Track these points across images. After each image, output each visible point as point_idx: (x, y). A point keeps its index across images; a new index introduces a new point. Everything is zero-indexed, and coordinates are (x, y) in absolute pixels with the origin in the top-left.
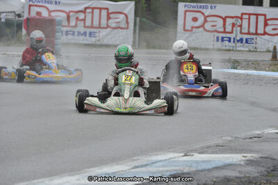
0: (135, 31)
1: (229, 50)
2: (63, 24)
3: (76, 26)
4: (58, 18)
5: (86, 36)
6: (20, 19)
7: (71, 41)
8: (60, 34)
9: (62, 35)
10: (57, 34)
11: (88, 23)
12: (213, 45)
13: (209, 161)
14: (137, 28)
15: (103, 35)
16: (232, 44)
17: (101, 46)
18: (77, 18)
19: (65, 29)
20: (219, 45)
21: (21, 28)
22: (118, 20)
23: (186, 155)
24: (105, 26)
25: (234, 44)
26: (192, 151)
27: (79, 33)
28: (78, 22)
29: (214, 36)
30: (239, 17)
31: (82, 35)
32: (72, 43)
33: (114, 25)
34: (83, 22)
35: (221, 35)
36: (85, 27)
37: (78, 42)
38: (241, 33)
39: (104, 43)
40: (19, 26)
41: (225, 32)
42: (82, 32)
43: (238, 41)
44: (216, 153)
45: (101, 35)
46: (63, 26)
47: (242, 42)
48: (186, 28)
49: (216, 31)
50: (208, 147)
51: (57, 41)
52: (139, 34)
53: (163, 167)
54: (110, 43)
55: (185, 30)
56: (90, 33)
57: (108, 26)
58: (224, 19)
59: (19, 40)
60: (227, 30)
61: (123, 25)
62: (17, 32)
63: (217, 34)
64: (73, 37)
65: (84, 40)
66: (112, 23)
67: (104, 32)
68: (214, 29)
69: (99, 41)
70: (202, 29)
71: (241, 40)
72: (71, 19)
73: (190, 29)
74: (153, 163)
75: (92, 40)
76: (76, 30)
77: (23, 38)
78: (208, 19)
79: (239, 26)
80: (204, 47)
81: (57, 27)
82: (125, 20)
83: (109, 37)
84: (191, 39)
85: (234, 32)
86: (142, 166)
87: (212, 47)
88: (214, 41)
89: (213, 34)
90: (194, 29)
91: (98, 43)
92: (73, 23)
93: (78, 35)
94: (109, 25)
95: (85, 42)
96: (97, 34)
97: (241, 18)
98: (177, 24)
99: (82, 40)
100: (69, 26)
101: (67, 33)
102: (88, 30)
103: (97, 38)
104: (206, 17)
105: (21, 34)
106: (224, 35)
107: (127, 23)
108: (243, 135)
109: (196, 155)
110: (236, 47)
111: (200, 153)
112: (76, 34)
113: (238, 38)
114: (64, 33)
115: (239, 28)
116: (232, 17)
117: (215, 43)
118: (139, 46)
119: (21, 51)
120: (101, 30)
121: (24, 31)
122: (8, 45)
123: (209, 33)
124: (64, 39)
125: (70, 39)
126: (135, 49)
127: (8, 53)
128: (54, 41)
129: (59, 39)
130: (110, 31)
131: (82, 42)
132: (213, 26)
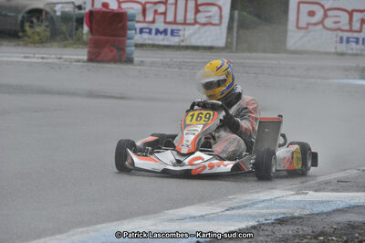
0: (230, 28)
1: (357, 55)
2: (137, 19)
3: (154, 22)
4: (130, 12)
5: (166, 34)
6: (81, 11)
7: (147, 42)
8: (133, 32)
9: (136, 33)
10: (129, 32)
11: (170, 18)
12: (336, 48)
13: (328, 202)
15: (192, 35)
16: (360, 46)
17: (187, 48)
18: (156, 11)
19: (139, 26)
20: (342, 48)
22: (209, 14)
23: (296, 194)
24: (192, 21)
25: (363, 47)
26: (306, 188)
27: (158, 32)
28: (157, 16)
29: (337, 36)
31: (161, 33)
32: (149, 45)
33: (204, 20)
34: (162, 17)
35: (346, 35)
36: (165, 22)
37: (157, 43)
39: (190, 44)
40: (80, 22)
41: (351, 30)
42: (161, 30)
44: (337, 191)
45: (187, 33)
46: (138, 22)
48: (300, 25)
49: (339, 29)
50: (327, 183)
51: (128, 42)
52: (237, 33)
53: (268, 208)
54: (199, 44)
55: (298, 27)
56: (172, 31)
57: (196, 22)
58: (351, 14)
59: (79, 40)
60: (354, 28)
61: (216, 21)
62: (77, 29)
63: (340, 34)
64: (150, 36)
65: (163, 40)
66: (202, 18)
67: (189, 30)
68: (336, 26)
69: (183, 41)
70: (320, 27)
72: (147, 13)
73: (304, 26)
74: (253, 204)
75: (174, 41)
76: (154, 27)
77: (85, 37)
78: (329, 13)
81: (129, 23)
82: (218, 14)
83: (197, 36)
84: (305, 39)
86: (239, 208)
87: (333, 50)
88: (336, 42)
89: (335, 33)
90: (310, 27)
91: (183, 44)
92: (150, 18)
93: (156, 34)
94: (198, 20)
95: (166, 43)
96: (181, 33)
98: (287, 20)
99: (160, 40)
100: (144, 22)
101: (141, 31)
102: (169, 28)
103: (182, 38)
104: (326, 11)
105: (82, 32)
106: (350, 35)
107: (221, 17)
109: (311, 192)
111: (316, 191)
112: (154, 32)
114: (138, 30)
116: (361, 11)
117: (338, 45)
118: (237, 49)
119: (82, 54)
120: (187, 27)
121: (86, 29)
122: (65, 46)
123: (330, 32)
124: (138, 38)
125: (145, 38)
126: (232, 52)
127: (64, 57)
128: (124, 41)
129: (132, 39)
130: (199, 29)
131: (162, 43)
132: (336, 22)
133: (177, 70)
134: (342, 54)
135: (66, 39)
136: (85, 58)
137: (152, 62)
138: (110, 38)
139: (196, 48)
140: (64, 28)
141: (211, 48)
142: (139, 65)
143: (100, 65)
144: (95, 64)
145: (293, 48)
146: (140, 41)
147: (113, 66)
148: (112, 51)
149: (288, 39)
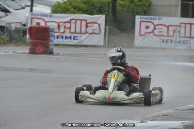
0: (105, 35)
1: (171, 49)
2: (55, 31)
3: (64, 32)
4: (51, 27)
5: (71, 39)
6: (25, 27)
7: (60, 43)
8: (53, 38)
10: (51, 38)
11: (73, 30)
12: (160, 45)
14: (107, 33)
15: (83, 39)
16: (173, 44)
17: (82, 46)
18: (65, 27)
19: (56, 34)
20: (164, 45)
21: (26, 34)
22: (93, 28)
24: (85, 32)
25: (174, 45)
26: (146, 119)
27: (66, 37)
28: (66, 30)
29: (161, 39)
30: (178, 26)
31: (68, 38)
32: (62, 44)
33: (91, 31)
34: (69, 30)
35: (165, 38)
36: (70, 33)
37: (66, 43)
38: (180, 37)
39: (83, 44)
40: (24, 33)
41: (168, 36)
42: (68, 36)
43: (178, 42)
44: (163, 120)
46: (56, 32)
47: (180, 43)
48: (141, 33)
49: (162, 35)
50: (158, 116)
51: (51, 43)
52: (108, 38)
54: (88, 44)
55: (140, 35)
56: (74, 37)
57: (86, 32)
58: (168, 27)
59: (24, 42)
60: (170, 35)
61: (97, 32)
62: (23, 37)
63: (162, 38)
64: (62, 40)
65: (69, 42)
66: (89, 30)
67: (84, 37)
68: (160, 34)
69: (80, 42)
70: (152, 34)
71: (180, 42)
72: (60, 28)
73: (144, 34)
75: (75, 42)
76: (64, 35)
77: (27, 41)
78: (157, 27)
79: (178, 32)
80: (153, 46)
81: (51, 33)
82: (99, 28)
83: (87, 40)
84: (144, 41)
85: (175, 36)
87: (159, 46)
88: (160, 42)
89: (160, 37)
90: (147, 34)
91: (79, 44)
92: (62, 30)
93: (66, 39)
94: (88, 31)
95: (71, 43)
96: (79, 38)
97: (180, 26)
98: (134, 31)
99: (68, 42)
100: (59, 32)
101: (58, 37)
102: (73, 35)
103: (79, 41)
104: (155, 26)
105: (26, 38)
106: (167, 38)
107: (100, 30)
108: (182, 108)
109: (149, 122)
110: (176, 46)
111: (152, 121)
112: (64, 38)
113: (178, 40)
114: (56, 37)
115: (178, 33)
116: (174, 26)
117: (162, 44)
118: (108, 46)
119: (26, 49)
120: (82, 35)
121: (28, 36)
122: (17, 46)
123: (157, 37)
124: (56, 41)
125: (60, 41)
126: (106, 48)
127: (17, 51)
128: (48, 43)
129: (52, 41)
130: (88, 36)
131: (68, 43)
132: (160, 32)
133: (77, 57)
134: (164, 49)
135: (17, 42)
136: (28, 52)
137: (64, 54)
138: (41, 41)
139: (86, 46)
140: (17, 36)
141: (94, 46)
142: (56, 55)
143: (36, 55)
144: (33, 55)
145: (138, 46)
146: (57, 43)
147: (42, 56)
148: (42, 48)
149: (135, 41)
